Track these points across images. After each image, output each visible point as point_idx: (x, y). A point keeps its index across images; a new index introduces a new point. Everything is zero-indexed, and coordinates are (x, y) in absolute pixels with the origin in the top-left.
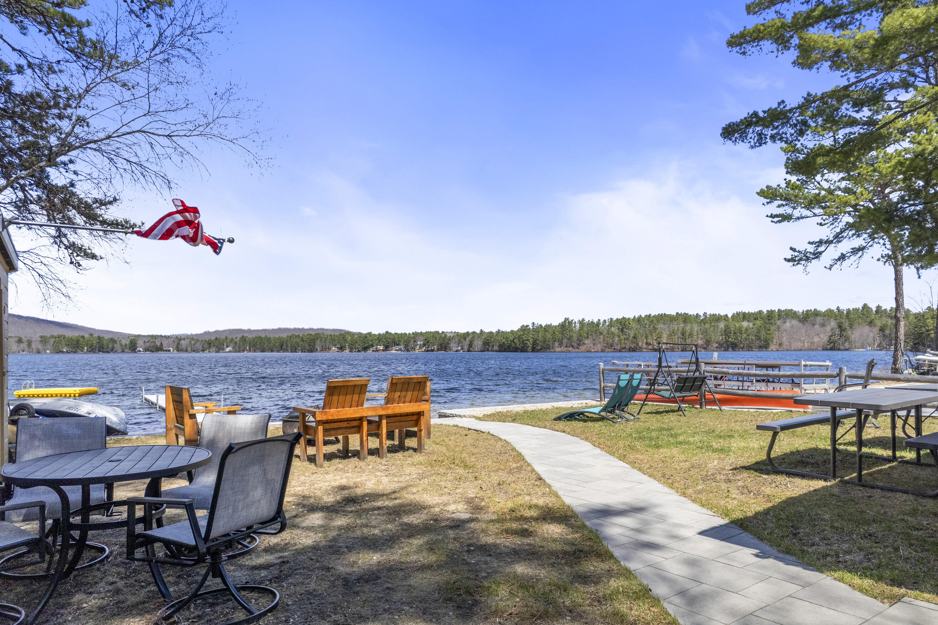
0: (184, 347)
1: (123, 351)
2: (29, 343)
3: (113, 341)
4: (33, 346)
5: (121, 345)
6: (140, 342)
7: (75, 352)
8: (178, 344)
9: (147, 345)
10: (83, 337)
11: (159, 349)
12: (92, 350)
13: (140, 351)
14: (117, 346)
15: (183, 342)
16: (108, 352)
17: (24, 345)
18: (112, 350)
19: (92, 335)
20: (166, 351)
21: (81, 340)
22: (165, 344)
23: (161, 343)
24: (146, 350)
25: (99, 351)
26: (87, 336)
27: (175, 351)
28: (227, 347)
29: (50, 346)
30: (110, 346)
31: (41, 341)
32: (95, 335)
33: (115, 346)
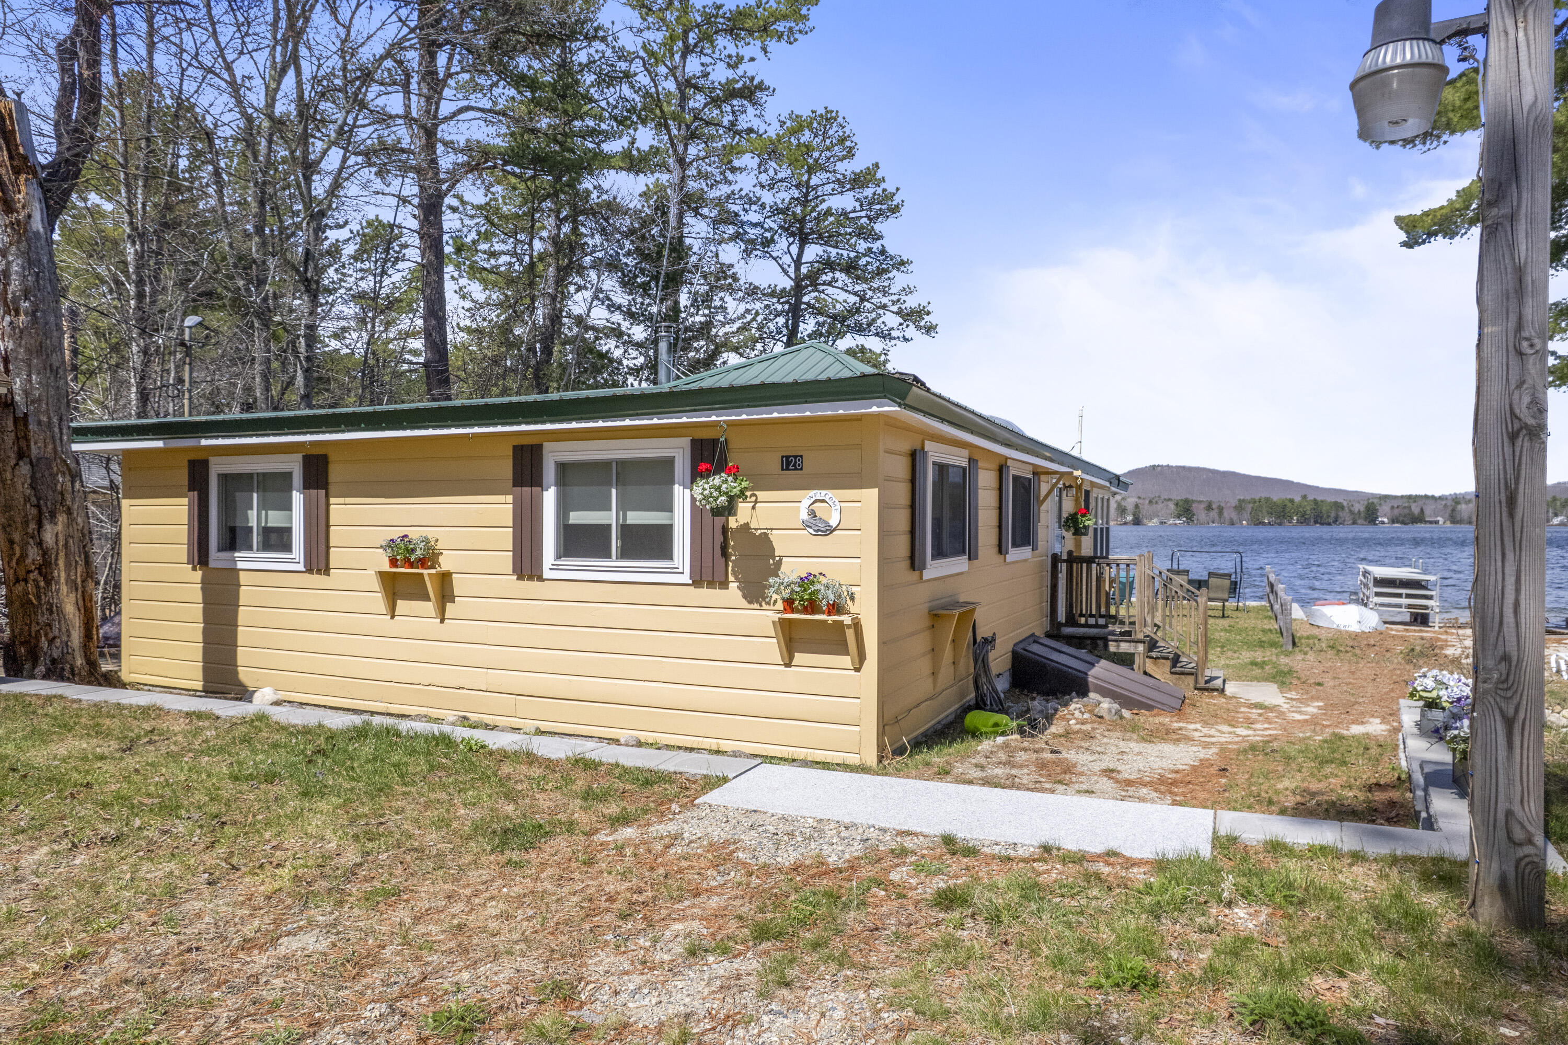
0: (1465, 515)
1: (1354, 523)
2: (1221, 510)
3: (1338, 506)
4: (1226, 514)
5: (1351, 512)
6: (1385, 508)
7: (1280, 524)
8: (1453, 510)
9: (1396, 512)
10: (1292, 501)
11: (1418, 519)
12: (1304, 521)
13: (1383, 523)
14: (1344, 515)
15: (1463, 507)
16: (1329, 524)
17: (1214, 514)
18: (1335, 521)
19: (1304, 497)
20: (1431, 522)
21: (1289, 505)
22: (1428, 511)
23: (1422, 510)
24: (1393, 521)
25: (1316, 522)
26: (1298, 499)
27: (1448, 524)
28: (1556, 515)
29: (1246, 515)
30: (1333, 515)
31: (1236, 507)
32: (1310, 497)
33: (1341, 514)
